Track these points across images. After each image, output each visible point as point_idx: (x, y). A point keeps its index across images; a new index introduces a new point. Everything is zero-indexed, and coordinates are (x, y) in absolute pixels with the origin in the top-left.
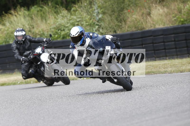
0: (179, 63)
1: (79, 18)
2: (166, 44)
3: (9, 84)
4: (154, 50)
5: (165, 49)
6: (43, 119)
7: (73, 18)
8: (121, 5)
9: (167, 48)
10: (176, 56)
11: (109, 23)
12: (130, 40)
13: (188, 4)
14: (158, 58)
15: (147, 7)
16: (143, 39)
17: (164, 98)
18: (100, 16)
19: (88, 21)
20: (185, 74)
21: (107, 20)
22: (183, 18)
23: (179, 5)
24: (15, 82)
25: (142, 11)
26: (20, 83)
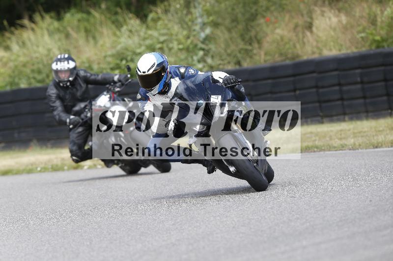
0: (371, 128)
1: (163, 35)
2: (345, 88)
3: (18, 172)
4: (319, 102)
5: (342, 99)
6: (88, 243)
7: (151, 35)
8: (251, 8)
9: (345, 96)
10: (365, 114)
11: (227, 46)
12: (270, 81)
13: (390, 7)
14: (328, 119)
15: (305, 12)
16: (298, 78)
17: (339, 201)
18: (208, 31)
19: (183, 40)
20: (383, 151)
21: (222, 39)
22: (379, 34)
23: (370, 8)
24: (30, 167)
25: (295, 21)
26: (42, 168)
